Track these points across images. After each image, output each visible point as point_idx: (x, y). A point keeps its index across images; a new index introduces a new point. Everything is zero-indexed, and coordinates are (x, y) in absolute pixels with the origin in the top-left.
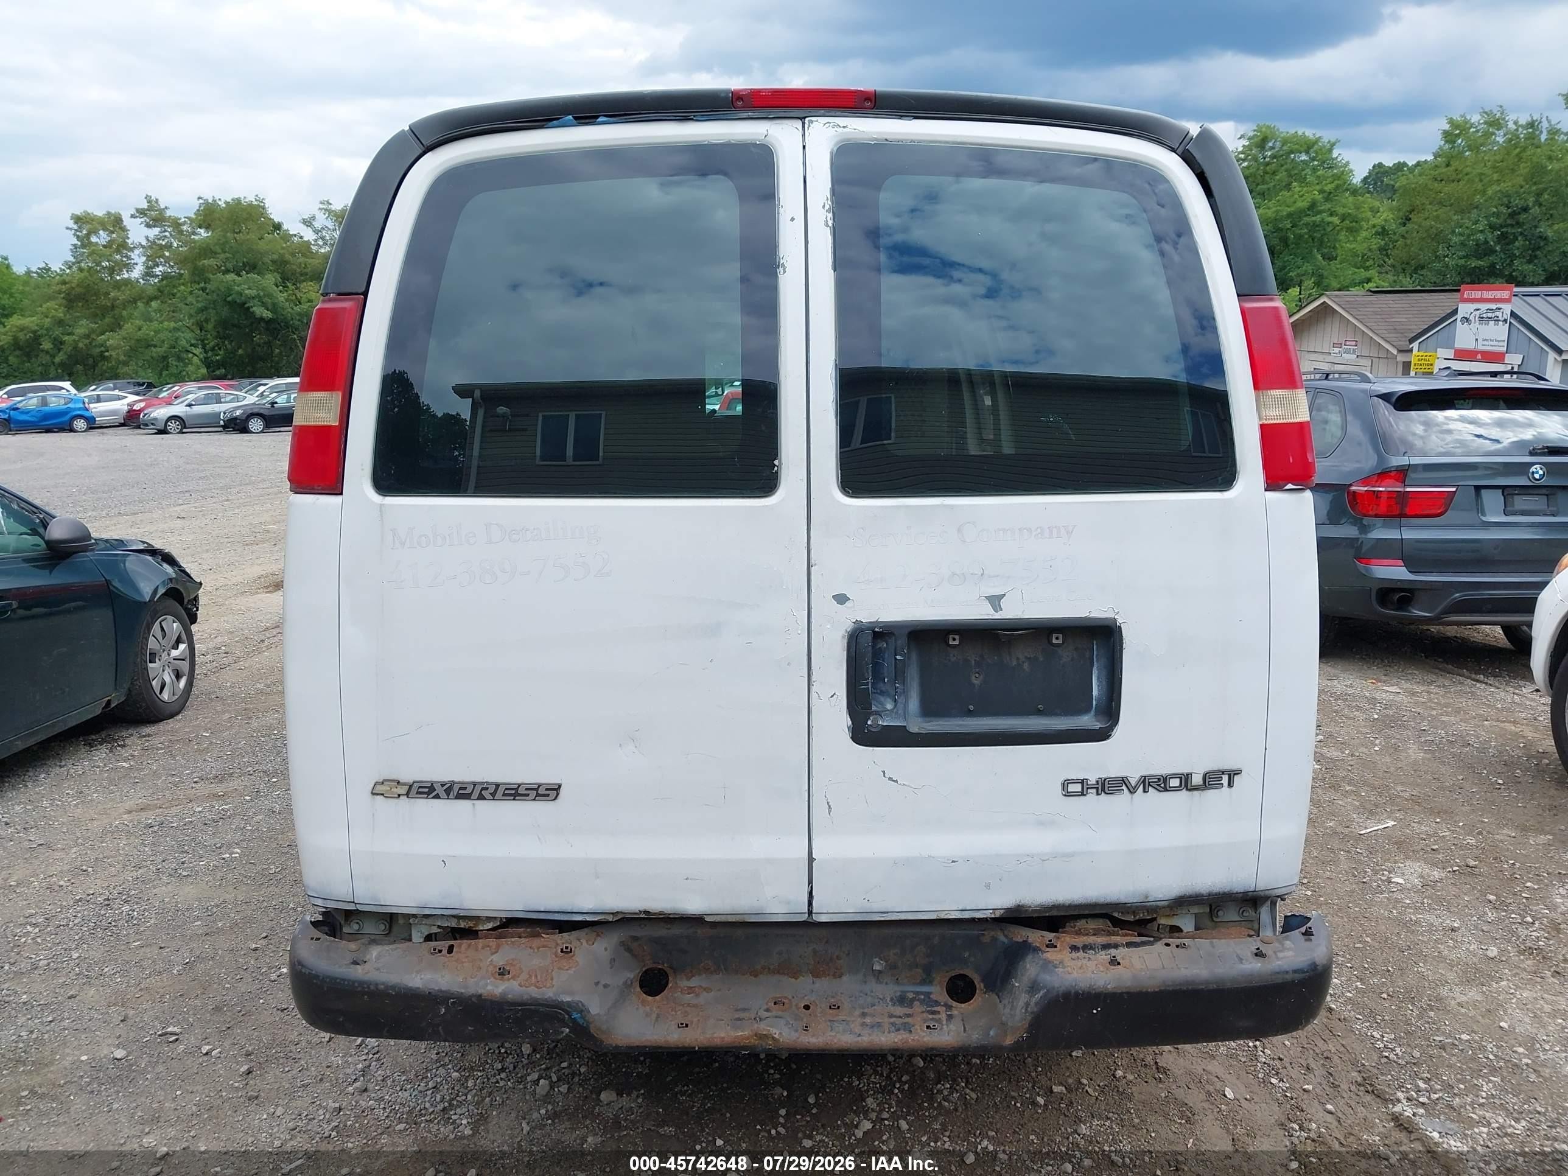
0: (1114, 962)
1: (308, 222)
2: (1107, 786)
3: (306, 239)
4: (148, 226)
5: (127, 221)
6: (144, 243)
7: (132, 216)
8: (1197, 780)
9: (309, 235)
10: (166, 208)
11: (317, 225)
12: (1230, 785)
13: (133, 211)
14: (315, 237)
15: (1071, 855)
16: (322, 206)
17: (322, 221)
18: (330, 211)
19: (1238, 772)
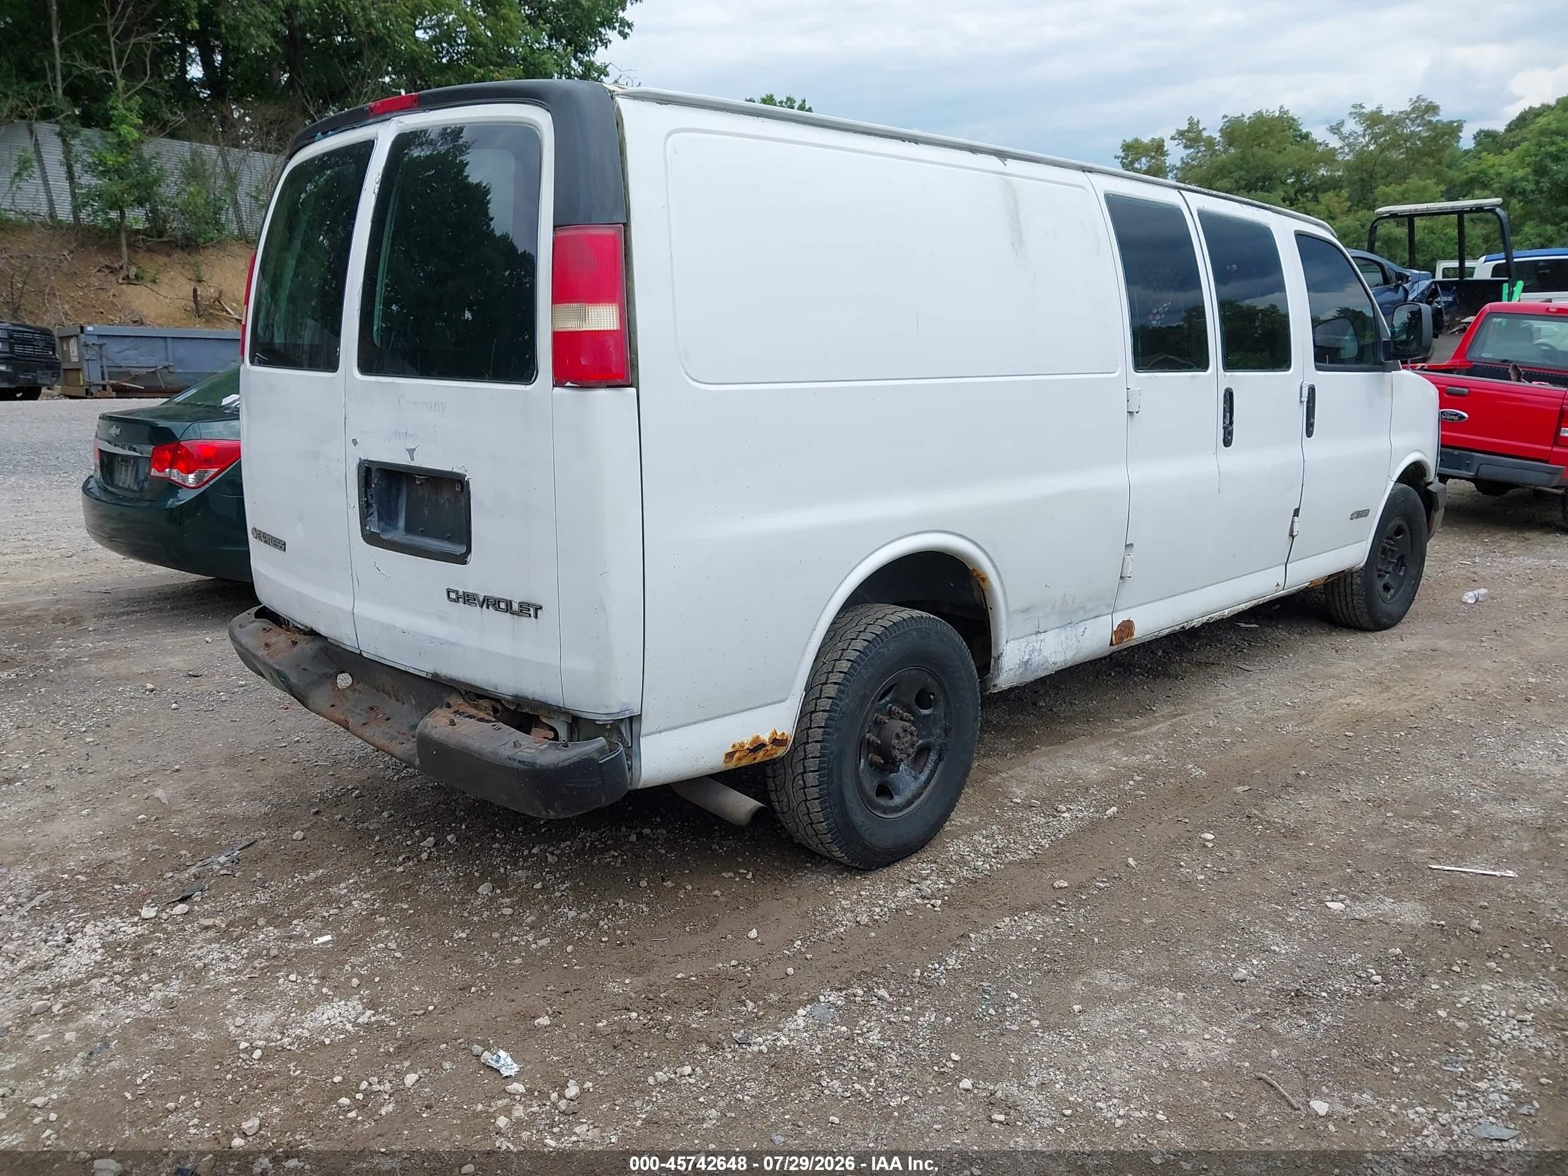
0: (452, 723)
1: (1335, 130)
2: (468, 599)
3: (1331, 146)
4: (1186, 147)
5: (1169, 145)
6: (1178, 164)
7: (1172, 138)
8: (515, 607)
9: (1335, 142)
10: (1204, 129)
11: (1345, 130)
12: (536, 617)
13: (1173, 133)
14: (1341, 144)
15: (453, 644)
16: (1353, 110)
17: (1352, 126)
18: (1361, 115)
19: (541, 608)
